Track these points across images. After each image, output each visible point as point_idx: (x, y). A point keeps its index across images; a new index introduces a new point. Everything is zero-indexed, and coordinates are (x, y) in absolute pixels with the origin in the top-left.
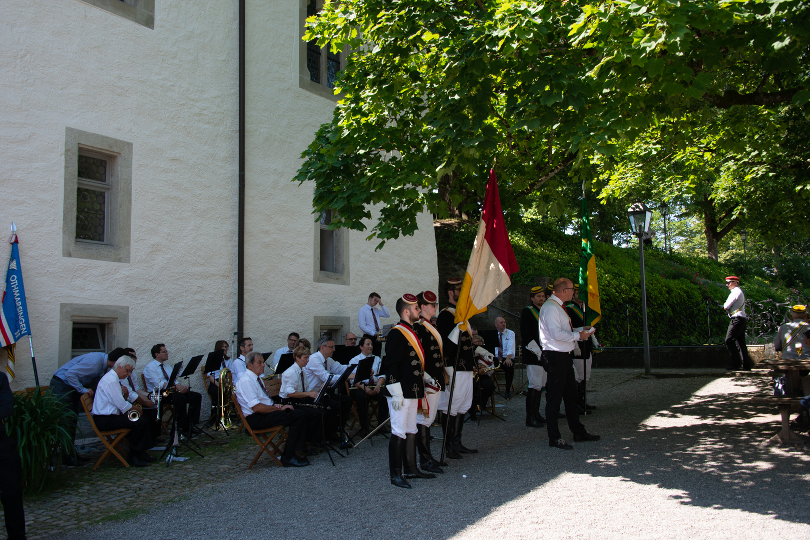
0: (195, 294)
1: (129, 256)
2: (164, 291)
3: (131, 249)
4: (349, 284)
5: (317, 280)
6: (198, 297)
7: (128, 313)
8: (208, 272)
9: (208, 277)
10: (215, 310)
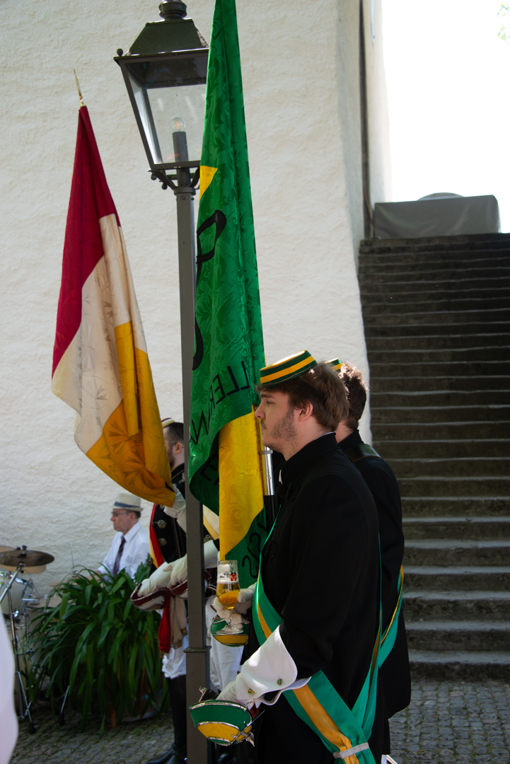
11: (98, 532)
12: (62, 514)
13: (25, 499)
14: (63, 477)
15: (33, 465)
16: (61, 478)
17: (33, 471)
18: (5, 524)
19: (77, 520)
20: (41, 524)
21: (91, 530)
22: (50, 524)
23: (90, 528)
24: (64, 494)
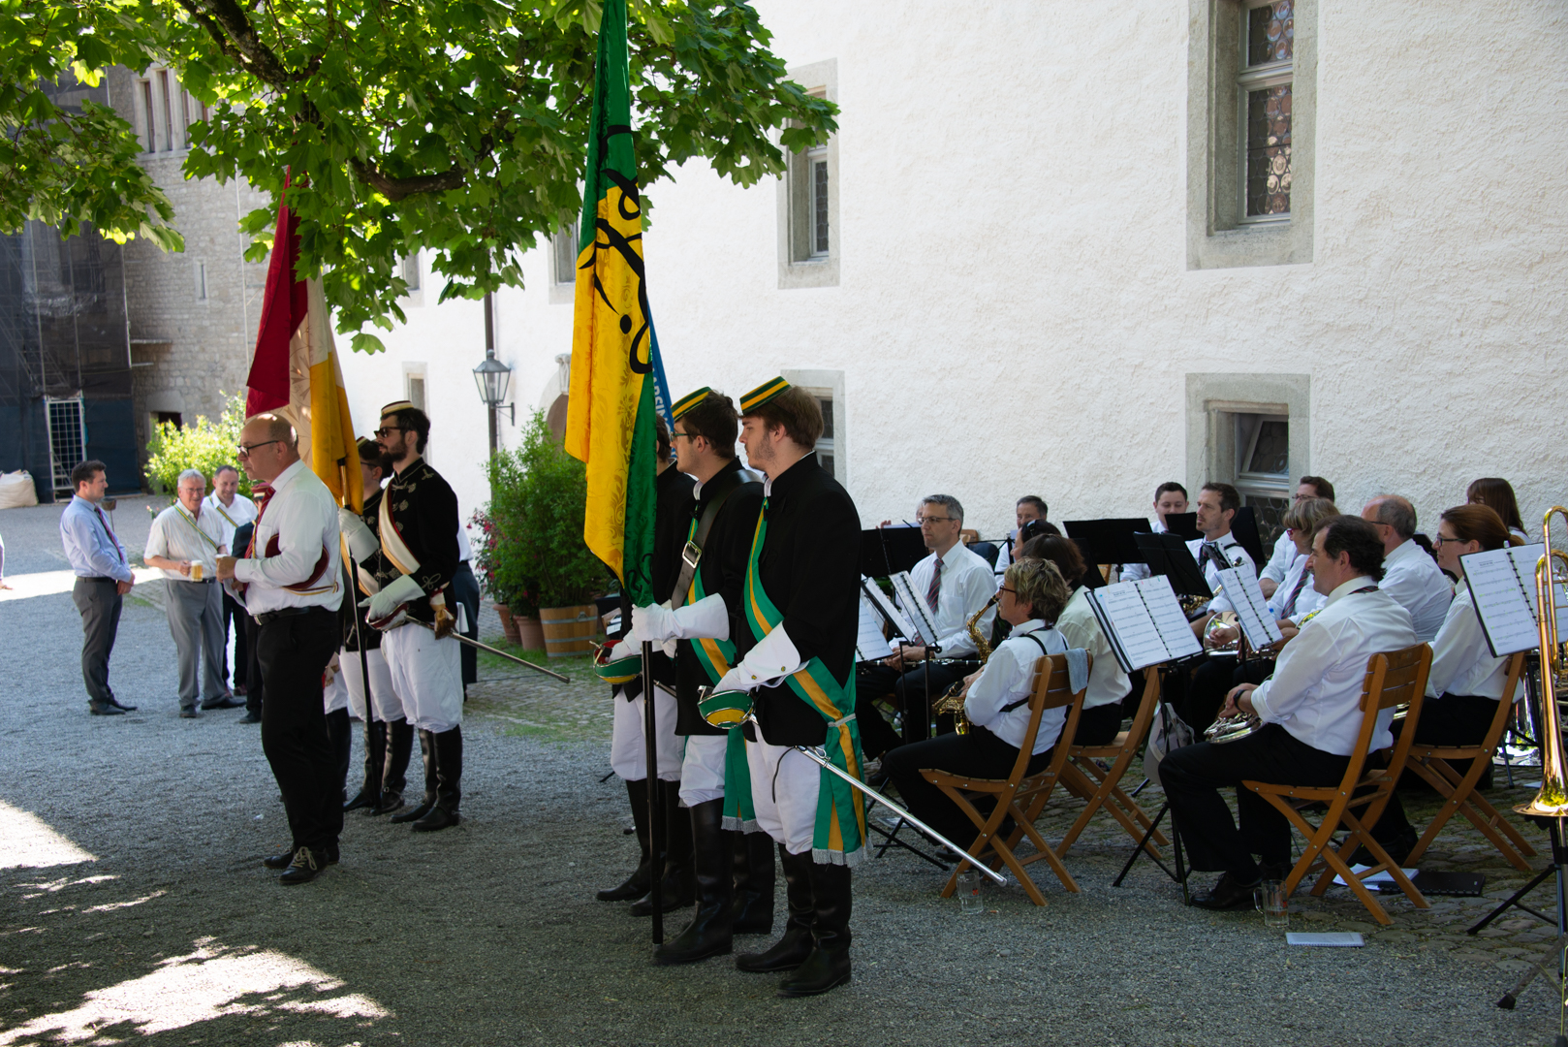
0: (1485, 326)
1: (1309, 245)
2: (1396, 328)
3: (1316, 225)
6: (1495, 334)
7: (1307, 392)
8: (1528, 251)
9: (1531, 266)
10: (1555, 374)
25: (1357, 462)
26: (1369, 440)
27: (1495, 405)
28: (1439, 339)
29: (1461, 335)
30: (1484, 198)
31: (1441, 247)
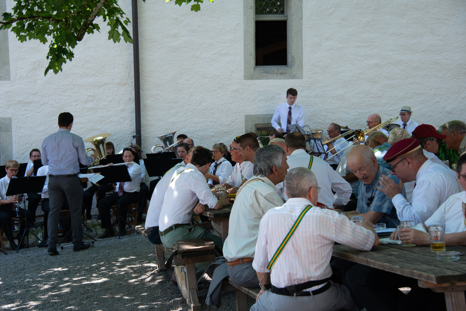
0: (86, 102)
1: (9, 75)
3: (11, 68)
4: (301, 78)
5: (249, 77)
6: (90, 105)
7: (11, 123)
8: (100, 82)
9: (101, 86)
10: (111, 116)
11: (363, 125)
12: (347, 118)
13: (331, 111)
14: (348, 101)
15: (335, 96)
16: (347, 102)
17: (335, 99)
18: (323, 121)
19: (354, 120)
20: (338, 122)
21: (360, 125)
22: (342, 122)
23: (360, 124)
24: (348, 109)
25: (34, 145)
26: (40, 138)
27: (91, 125)
28: (68, 106)
29: (76, 105)
30: (83, 66)
31: (67, 79)
